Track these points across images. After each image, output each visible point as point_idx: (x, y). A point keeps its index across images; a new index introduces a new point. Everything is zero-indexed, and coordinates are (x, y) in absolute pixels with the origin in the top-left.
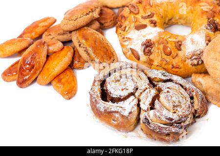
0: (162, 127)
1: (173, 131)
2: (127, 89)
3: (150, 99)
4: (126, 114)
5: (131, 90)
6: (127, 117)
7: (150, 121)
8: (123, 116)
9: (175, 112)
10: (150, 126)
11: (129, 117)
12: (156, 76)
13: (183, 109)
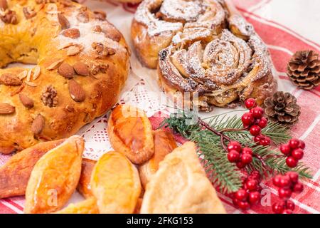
0: (173, 72)
1: (182, 85)
2: (183, 12)
3: (193, 37)
4: (152, 33)
5: (186, 16)
6: (150, 39)
7: (167, 57)
8: (147, 34)
9: (205, 68)
10: (162, 63)
11: (152, 40)
12: (236, 25)
13: (220, 71)
